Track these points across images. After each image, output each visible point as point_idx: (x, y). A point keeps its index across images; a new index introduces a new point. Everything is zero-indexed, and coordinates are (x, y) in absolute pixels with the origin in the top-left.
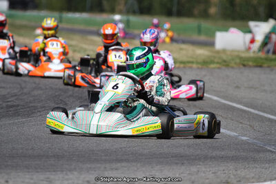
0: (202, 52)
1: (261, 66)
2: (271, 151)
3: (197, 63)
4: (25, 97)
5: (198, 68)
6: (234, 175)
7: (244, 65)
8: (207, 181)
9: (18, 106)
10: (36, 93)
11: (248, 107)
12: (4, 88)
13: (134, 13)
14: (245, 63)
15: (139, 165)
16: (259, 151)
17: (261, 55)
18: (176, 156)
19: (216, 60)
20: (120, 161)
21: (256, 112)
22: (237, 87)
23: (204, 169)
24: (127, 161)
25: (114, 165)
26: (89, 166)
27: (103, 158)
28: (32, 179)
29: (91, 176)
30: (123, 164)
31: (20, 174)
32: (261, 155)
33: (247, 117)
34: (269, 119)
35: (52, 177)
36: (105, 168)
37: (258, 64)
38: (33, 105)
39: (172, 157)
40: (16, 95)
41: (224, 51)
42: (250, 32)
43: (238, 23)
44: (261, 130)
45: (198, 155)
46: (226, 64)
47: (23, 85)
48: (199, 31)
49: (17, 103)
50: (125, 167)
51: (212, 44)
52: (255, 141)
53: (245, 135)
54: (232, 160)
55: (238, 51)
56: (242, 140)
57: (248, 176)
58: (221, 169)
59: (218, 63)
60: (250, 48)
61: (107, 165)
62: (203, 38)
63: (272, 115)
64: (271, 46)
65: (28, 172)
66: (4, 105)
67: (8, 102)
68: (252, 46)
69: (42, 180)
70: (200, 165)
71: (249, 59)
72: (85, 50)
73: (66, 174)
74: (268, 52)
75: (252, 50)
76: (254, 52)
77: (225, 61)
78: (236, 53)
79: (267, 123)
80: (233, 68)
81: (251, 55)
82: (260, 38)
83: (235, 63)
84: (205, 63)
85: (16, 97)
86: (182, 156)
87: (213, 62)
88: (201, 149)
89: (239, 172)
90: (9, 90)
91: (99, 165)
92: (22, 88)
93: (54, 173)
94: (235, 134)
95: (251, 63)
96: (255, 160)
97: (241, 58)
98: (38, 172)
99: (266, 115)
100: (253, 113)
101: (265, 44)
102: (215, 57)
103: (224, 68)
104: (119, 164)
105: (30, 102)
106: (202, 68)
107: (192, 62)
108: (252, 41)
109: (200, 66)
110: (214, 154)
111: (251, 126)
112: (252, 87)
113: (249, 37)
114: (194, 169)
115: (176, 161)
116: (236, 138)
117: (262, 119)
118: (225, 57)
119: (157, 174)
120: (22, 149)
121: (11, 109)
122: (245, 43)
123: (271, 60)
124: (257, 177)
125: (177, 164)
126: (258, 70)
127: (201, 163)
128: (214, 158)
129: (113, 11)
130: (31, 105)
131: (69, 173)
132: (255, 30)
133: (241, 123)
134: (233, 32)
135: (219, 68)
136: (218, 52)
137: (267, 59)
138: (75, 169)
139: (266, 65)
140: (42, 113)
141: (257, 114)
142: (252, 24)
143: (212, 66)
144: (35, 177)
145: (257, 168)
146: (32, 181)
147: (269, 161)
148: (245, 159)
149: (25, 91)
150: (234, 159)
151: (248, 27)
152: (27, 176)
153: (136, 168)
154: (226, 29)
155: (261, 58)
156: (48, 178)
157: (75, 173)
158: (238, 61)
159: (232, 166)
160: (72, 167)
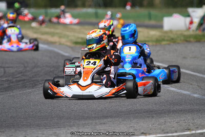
0: (154, 33)
3: (152, 41)
4: (29, 73)
6: (192, 123)
7: (187, 41)
8: (173, 129)
9: (24, 80)
10: (36, 70)
11: (194, 72)
12: (12, 67)
14: (188, 39)
15: (120, 119)
17: (199, 33)
18: (147, 112)
19: (166, 38)
20: (106, 117)
22: (184, 58)
23: (169, 120)
24: (111, 117)
25: (102, 121)
26: (84, 122)
27: (93, 115)
28: (43, 134)
29: (86, 130)
30: (109, 120)
31: (34, 131)
33: (195, 79)
35: (58, 132)
36: (96, 123)
37: (198, 39)
38: (35, 79)
39: (144, 112)
40: (21, 73)
41: (171, 31)
42: (189, 16)
45: (163, 110)
46: (173, 41)
47: (26, 65)
48: (150, 17)
49: (24, 78)
50: (111, 121)
51: (161, 27)
52: (203, 97)
53: (196, 93)
54: (189, 112)
55: (182, 31)
56: (194, 97)
57: (202, 124)
58: (182, 119)
59: (167, 40)
60: (190, 28)
61: (97, 121)
62: (153, 22)
65: (40, 129)
66: (14, 80)
67: (16, 78)
68: (191, 26)
69: (51, 135)
70: (165, 117)
71: (190, 36)
72: (68, 36)
73: (68, 129)
74: (204, 30)
75: (191, 30)
76: (193, 31)
77: (173, 39)
80: (179, 43)
81: (191, 32)
82: (196, 21)
83: (181, 40)
84: (158, 41)
86: (152, 111)
87: (163, 40)
88: (165, 106)
89: (195, 121)
90: (16, 69)
91: (91, 121)
92: (25, 67)
93: (59, 129)
94: (188, 93)
95: (192, 39)
97: (184, 36)
98: (46, 129)
100: (199, 77)
101: (201, 24)
102: (165, 37)
103: (172, 44)
104: (105, 120)
105: (33, 77)
106: (156, 45)
107: (149, 41)
108: (191, 23)
109: (154, 44)
110: (175, 109)
111: (198, 86)
112: (195, 57)
113: (188, 20)
114: (162, 120)
115: (148, 115)
116: (189, 95)
118: (172, 36)
119: (135, 126)
120: (32, 112)
121: (19, 83)
122: (186, 25)
125: (148, 117)
126: (198, 45)
127: (166, 116)
128: (175, 111)
129: (84, 6)
130: (33, 79)
131: (70, 128)
132: (192, 14)
133: (191, 84)
134: (176, 17)
135: (169, 44)
136: (166, 32)
137: (203, 36)
138: (74, 125)
139: (203, 40)
141: (202, 77)
142: (190, 10)
143: (164, 43)
144: (45, 132)
146: (44, 136)
148: (199, 111)
149: (28, 69)
150: (191, 111)
151: (187, 12)
152: (40, 132)
153: (119, 122)
154: (170, 15)
155: (200, 36)
156: (56, 133)
157: (75, 128)
158: (182, 38)
159: (189, 117)
160: (71, 124)
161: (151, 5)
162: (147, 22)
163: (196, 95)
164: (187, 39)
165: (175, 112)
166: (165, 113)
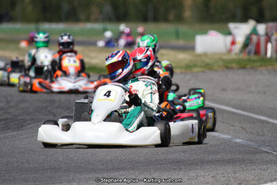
0: (183, 57)
2: (267, 152)
3: (181, 67)
4: (13, 110)
5: (181, 73)
6: (234, 178)
7: (227, 68)
9: (6, 119)
10: (22, 105)
14: (229, 65)
15: (137, 173)
17: (244, 56)
18: (172, 162)
19: (199, 64)
21: (246, 113)
22: (224, 90)
23: (202, 174)
24: (124, 169)
26: (87, 177)
27: (100, 167)
30: (121, 173)
32: (257, 157)
33: (237, 118)
34: (260, 120)
37: (242, 65)
38: (21, 117)
39: (169, 163)
40: (3, 109)
41: (205, 54)
42: (230, 33)
43: (217, 26)
44: (254, 131)
45: (194, 160)
46: (208, 67)
47: (9, 99)
48: (177, 35)
49: (6, 116)
51: (193, 48)
52: (249, 143)
53: (239, 138)
54: (229, 163)
55: (220, 54)
56: (237, 143)
57: (247, 179)
58: (219, 172)
59: (201, 67)
60: (231, 50)
62: (181, 42)
63: (262, 115)
64: (252, 47)
68: (233, 47)
70: (198, 169)
71: (232, 61)
75: (233, 52)
76: (236, 54)
77: (208, 65)
79: (258, 124)
80: (216, 70)
81: (233, 56)
82: (240, 40)
83: (219, 66)
84: (188, 67)
85: (3, 111)
86: (179, 162)
87: (195, 66)
88: (197, 154)
89: (238, 175)
92: (8, 102)
94: (228, 137)
95: (234, 65)
96: (252, 162)
97: (224, 61)
99: (256, 116)
100: (243, 115)
101: (246, 45)
102: (197, 61)
103: (207, 71)
104: (117, 173)
105: (19, 115)
106: (186, 73)
108: (233, 43)
109: (183, 70)
110: (210, 158)
111: (242, 128)
112: (238, 90)
113: (229, 39)
114: (192, 174)
115: (174, 167)
116: (230, 140)
117: (254, 121)
118: (207, 60)
120: (17, 162)
122: (226, 46)
123: (254, 61)
124: (257, 178)
125: (173, 169)
126: (242, 72)
129: (88, 20)
130: (19, 118)
132: (235, 31)
133: (233, 125)
135: (203, 72)
136: (199, 56)
137: (249, 60)
138: (74, 180)
139: (248, 66)
140: (32, 126)
141: (247, 116)
142: (232, 26)
143: (196, 70)
145: (255, 169)
147: (267, 162)
148: (243, 161)
149: (12, 104)
150: (232, 162)
151: (228, 28)
154: (205, 32)
155: (244, 60)
157: (75, 184)
158: (221, 63)
159: (229, 169)
160: (70, 178)
161: (179, 19)
162: (174, 42)
163: (238, 140)
164: (227, 64)
165: (210, 162)
166: (196, 164)
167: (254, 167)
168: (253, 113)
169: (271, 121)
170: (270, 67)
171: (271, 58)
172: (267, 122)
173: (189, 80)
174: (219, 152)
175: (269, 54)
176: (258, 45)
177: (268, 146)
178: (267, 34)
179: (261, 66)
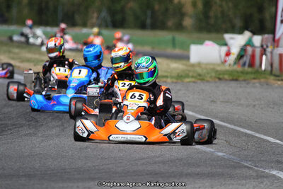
0: (176, 66)
1: (236, 80)
2: (248, 167)
3: (172, 77)
5: (173, 82)
7: (220, 79)
10: (6, 110)
11: (224, 121)
13: (107, 26)
14: (221, 76)
16: (235, 168)
17: (236, 68)
18: (151, 174)
19: (191, 74)
21: (232, 127)
22: (213, 101)
25: (87, 185)
26: (61, 185)
27: (76, 176)
32: (238, 171)
33: (223, 131)
34: (246, 134)
36: (78, 187)
37: (234, 77)
38: (3, 122)
39: (147, 174)
41: (199, 64)
42: (226, 45)
43: (213, 35)
44: (238, 145)
45: (173, 172)
46: (200, 78)
51: (188, 58)
52: (231, 157)
53: (222, 151)
54: (208, 176)
55: (214, 64)
56: (219, 156)
58: (197, 186)
59: (192, 77)
60: (225, 61)
61: (80, 184)
62: (177, 51)
63: (248, 130)
64: (247, 59)
68: (227, 58)
71: (225, 72)
74: (244, 64)
75: (227, 64)
77: (200, 75)
78: (211, 67)
79: (244, 138)
80: (208, 81)
81: (227, 67)
82: (235, 51)
83: (211, 77)
84: (180, 77)
86: (156, 174)
87: (187, 76)
88: (176, 166)
91: (71, 185)
94: (211, 150)
95: (226, 77)
96: (231, 177)
97: (217, 71)
99: (242, 130)
100: (229, 128)
101: (240, 56)
102: (189, 71)
103: (199, 81)
104: (92, 183)
106: (176, 83)
107: (167, 77)
108: (228, 54)
109: (175, 80)
110: (189, 171)
111: (227, 141)
113: (224, 49)
116: (212, 153)
117: (239, 134)
118: (199, 70)
122: (220, 56)
123: (247, 73)
126: (233, 84)
129: (84, 25)
132: (230, 42)
133: (217, 139)
134: (207, 45)
135: (194, 82)
136: (193, 65)
137: (242, 72)
139: (241, 79)
140: (13, 131)
141: (233, 129)
142: (227, 36)
143: (187, 80)
145: (233, 184)
147: (246, 178)
148: (222, 175)
150: (210, 176)
151: (223, 39)
154: (200, 42)
155: (237, 72)
158: (213, 74)
159: (207, 183)
162: (170, 51)
163: (220, 154)
165: (188, 175)
166: (175, 176)
167: (233, 182)
168: (240, 126)
169: (257, 135)
170: (262, 80)
171: (265, 70)
172: (253, 136)
173: (180, 90)
174: (199, 166)
175: (263, 67)
176: (253, 56)
177: (250, 161)
178: (262, 46)
179: (254, 79)
